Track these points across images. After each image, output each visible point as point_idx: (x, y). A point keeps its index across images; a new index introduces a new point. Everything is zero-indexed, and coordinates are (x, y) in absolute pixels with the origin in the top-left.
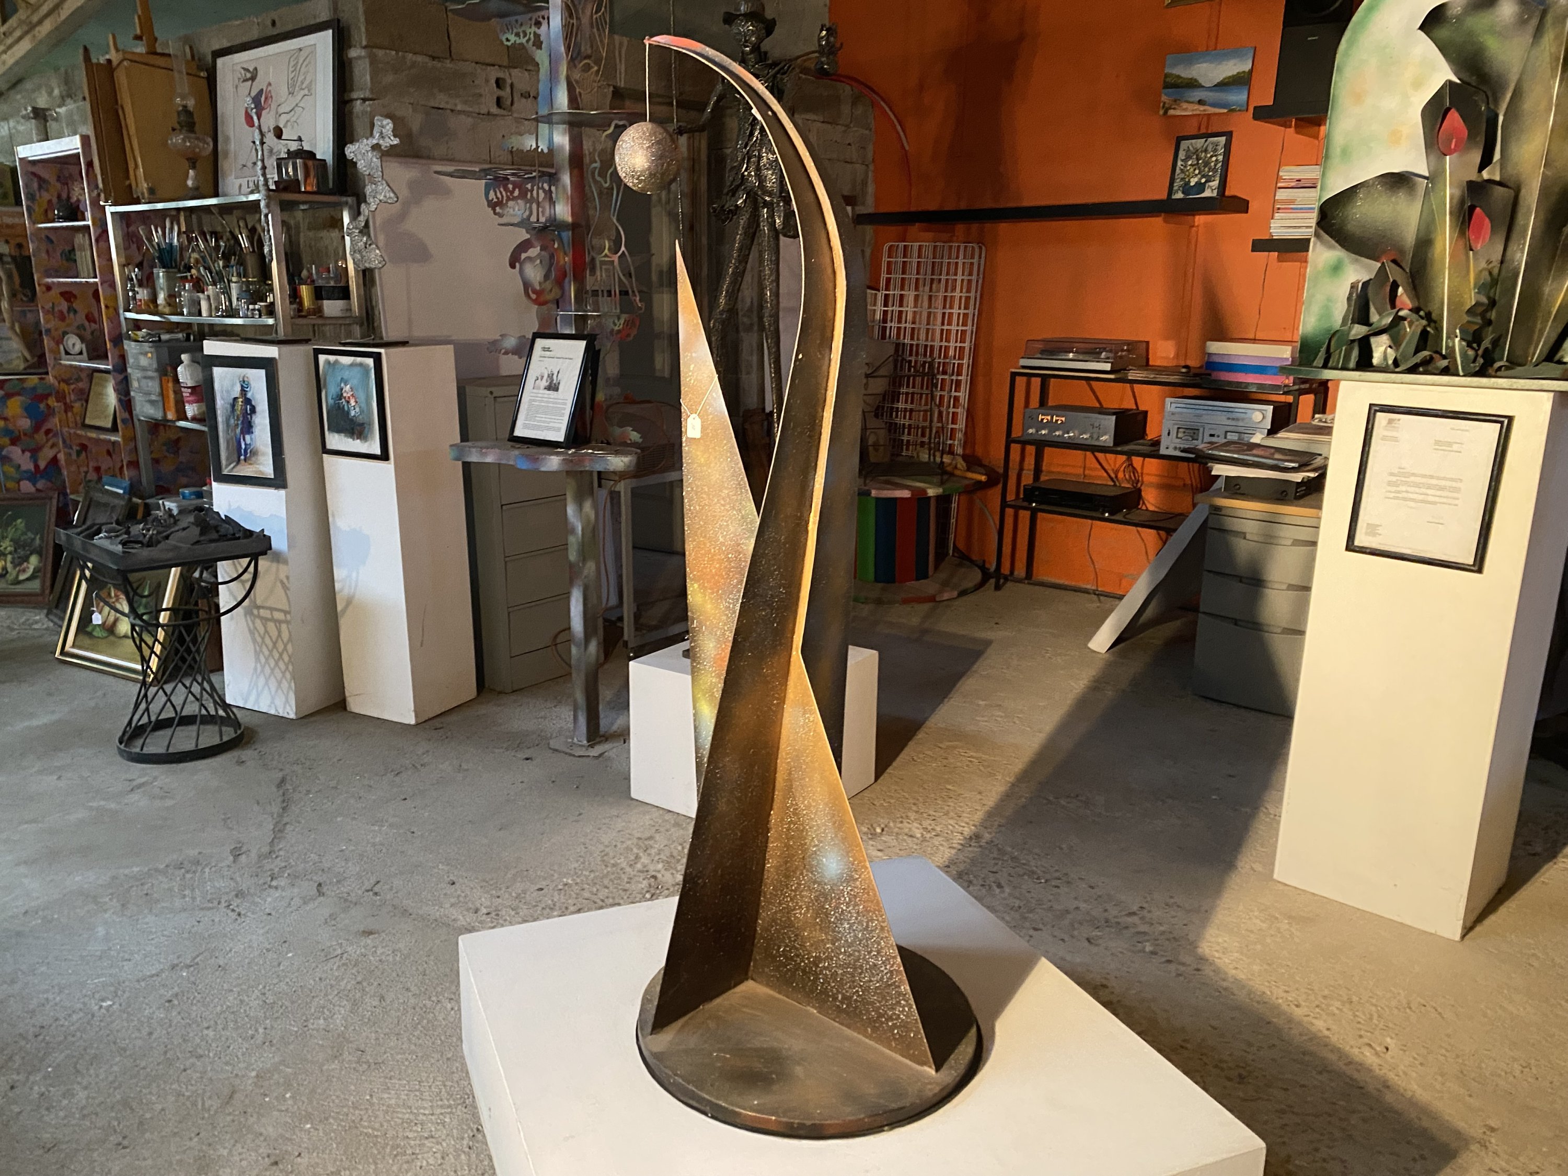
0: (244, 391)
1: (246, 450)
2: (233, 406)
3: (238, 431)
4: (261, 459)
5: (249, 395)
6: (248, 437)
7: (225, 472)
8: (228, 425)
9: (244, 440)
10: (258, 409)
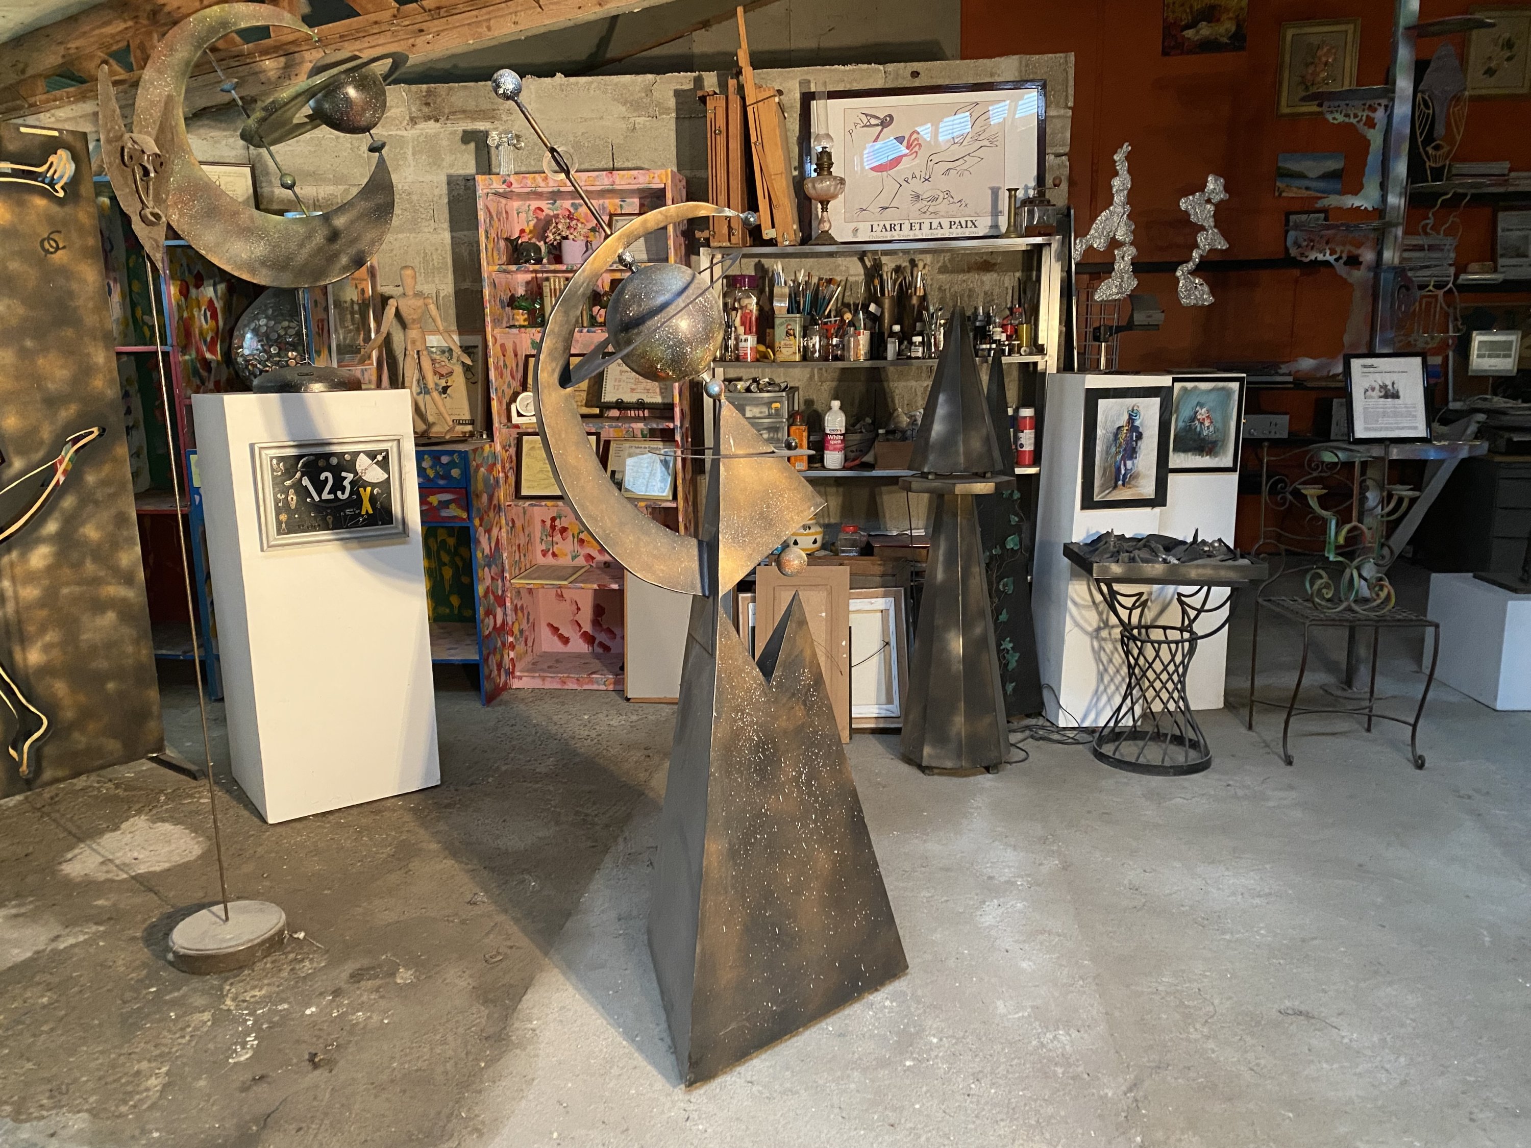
0: (1131, 419)
1: (1125, 475)
2: (1116, 435)
3: (1119, 457)
4: (1142, 481)
5: (1137, 423)
6: (1129, 464)
7: (1097, 498)
8: (1107, 453)
9: (1125, 465)
10: (1144, 435)
